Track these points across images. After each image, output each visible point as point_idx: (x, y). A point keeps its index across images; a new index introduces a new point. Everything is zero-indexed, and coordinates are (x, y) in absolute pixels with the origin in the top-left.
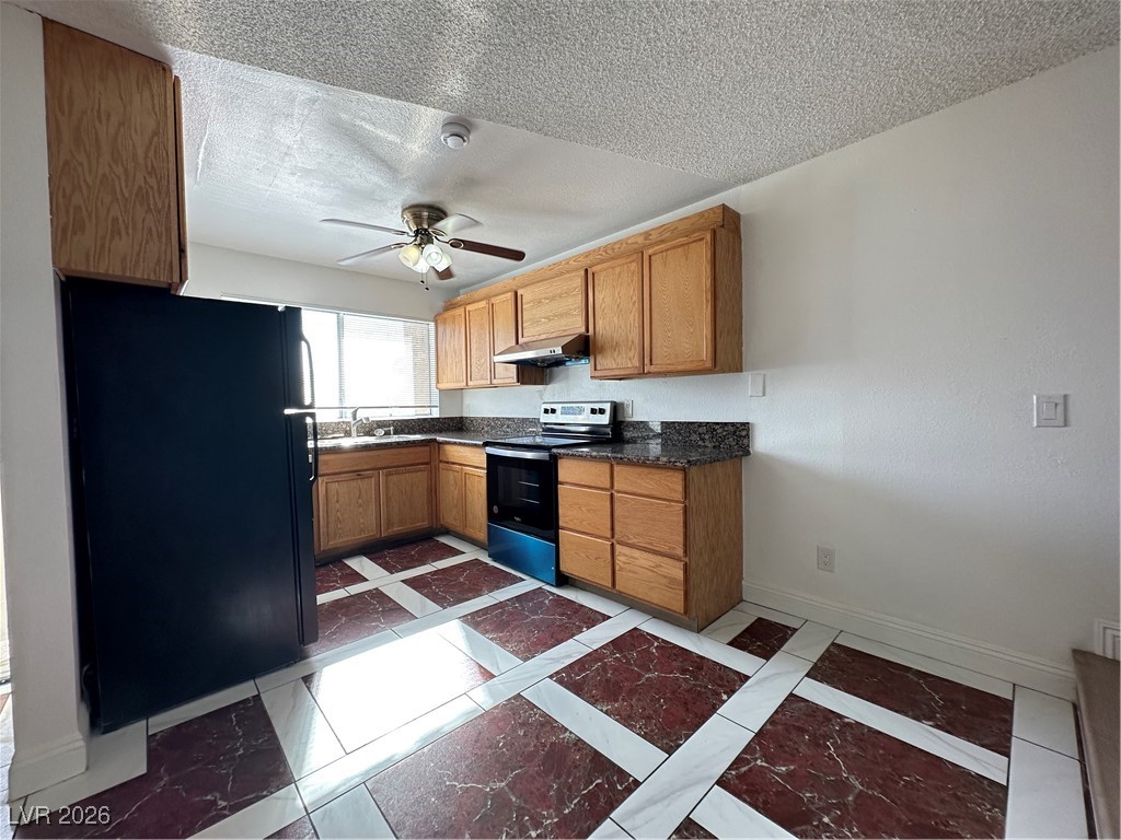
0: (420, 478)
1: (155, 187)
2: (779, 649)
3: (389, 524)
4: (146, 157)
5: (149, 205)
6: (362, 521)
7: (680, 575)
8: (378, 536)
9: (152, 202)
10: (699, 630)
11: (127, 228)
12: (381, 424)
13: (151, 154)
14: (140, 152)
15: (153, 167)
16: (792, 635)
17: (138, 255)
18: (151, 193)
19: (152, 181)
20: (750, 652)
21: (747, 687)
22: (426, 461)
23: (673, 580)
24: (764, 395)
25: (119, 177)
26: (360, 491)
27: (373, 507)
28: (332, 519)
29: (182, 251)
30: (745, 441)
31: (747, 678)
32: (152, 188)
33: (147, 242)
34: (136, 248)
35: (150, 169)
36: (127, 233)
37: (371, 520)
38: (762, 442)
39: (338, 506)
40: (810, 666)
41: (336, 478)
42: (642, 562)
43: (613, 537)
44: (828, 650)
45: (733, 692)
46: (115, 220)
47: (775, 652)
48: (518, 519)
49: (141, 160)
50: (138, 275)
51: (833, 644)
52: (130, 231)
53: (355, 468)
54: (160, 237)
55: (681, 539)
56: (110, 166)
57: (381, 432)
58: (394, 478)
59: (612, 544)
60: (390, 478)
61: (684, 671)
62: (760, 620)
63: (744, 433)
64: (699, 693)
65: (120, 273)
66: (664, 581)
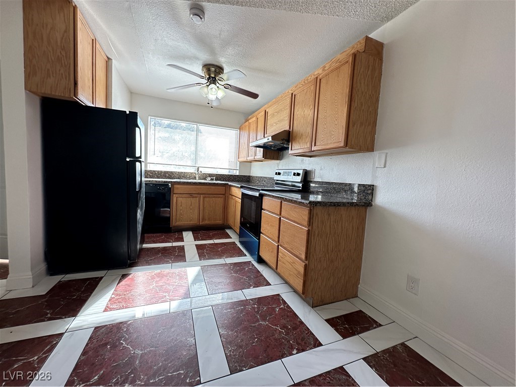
0: (220, 201)
1: (64, 55)
2: (358, 334)
3: (203, 219)
4: (61, 43)
5: (62, 64)
6: (191, 216)
7: (302, 270)
8: (198, 224)
9: (63, 62)
10: (314, 306)
11: (53, 73)
12: (210, 175)
13: (64, 41)
14: (59, 40)
15: (64, 46)
16: (375, 328)
17: (57, 85)
18: (63, 59)
19: (63, 53)
20: (337, 330)
21: (314, 351)
22: (223, 193)
23: (299, 273)
24: (385, 167)
25: (50, 52)
26: (191, 203)
27: (196, 211)
28: (178, 213)
29: (76, 84)
30: (370, 197)
31: (320, 345)
32: (63, 56)
33: (61, 80)
34: (57, 82)
35: (63, 48)
36: (53, 76)
37: (196, 216)
38: (381, 199)
39: (181, 207)
40: (372, 352)
41: (181, 196)
42: (287, 258)
43: (279, 242)
44: (394, 347)
45: (303, 350)
46: (48, 70)
47: (355, 335)
48: (248, 225)
49: (59, 44)
50: (57, 94)
51: (403, 344)
52: (54, 75)
53: (190, 192)
54: (66, 78)
55: (304, 249)
56: (47, 47)
57: (209, 178)
58: (207, 199)
59: (278, 246)
60: (205, 199)
61: (284, 327)
62: (361, 311)
63: (370, 192)
64: (281, 344)
65: (49, 92)
66: (295, 272)
